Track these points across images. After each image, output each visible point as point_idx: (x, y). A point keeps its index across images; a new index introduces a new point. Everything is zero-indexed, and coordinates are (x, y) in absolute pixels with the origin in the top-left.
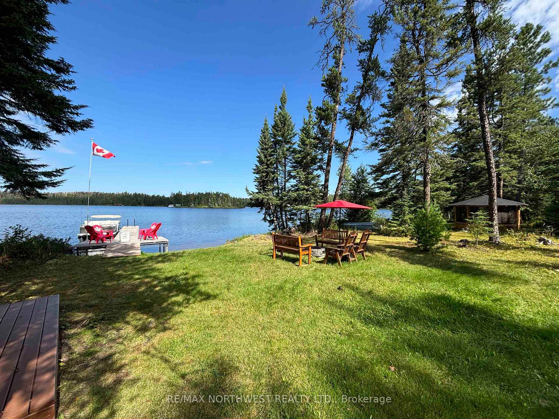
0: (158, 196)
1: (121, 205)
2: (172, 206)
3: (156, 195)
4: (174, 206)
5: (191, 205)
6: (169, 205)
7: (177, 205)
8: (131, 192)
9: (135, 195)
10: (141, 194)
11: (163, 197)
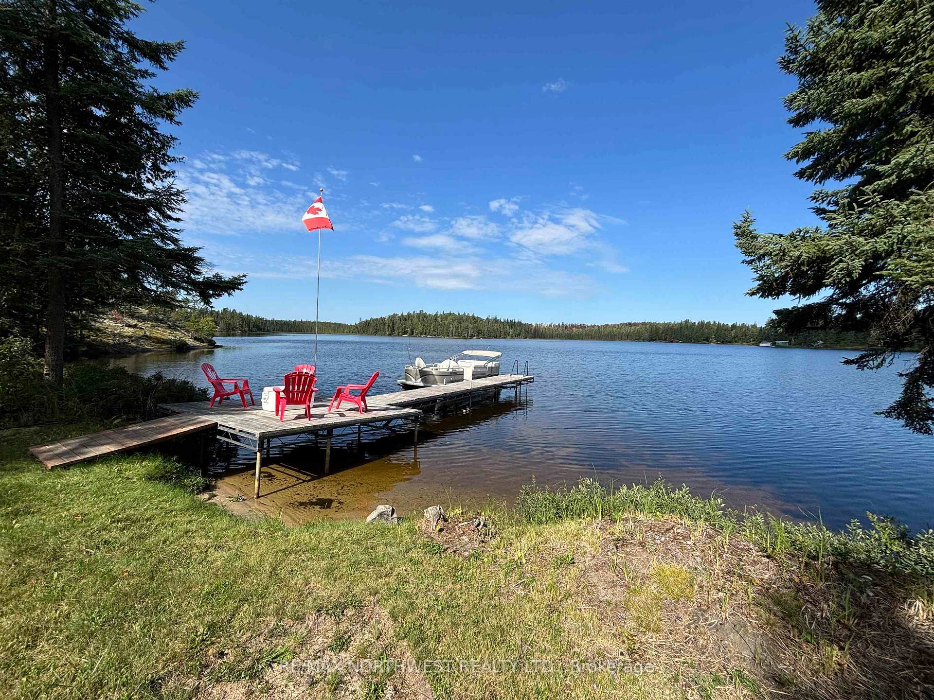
0: (744, 326)
1: (677, 342)
2: (768, 344)
3: (739, 324)
4: (774, 344)
5: (814, 342)
6: (760, 342)
7: (780, 343)
8: (695, 319)
9: (702, 324)
10: (712, 322)
11: (752, 326)
